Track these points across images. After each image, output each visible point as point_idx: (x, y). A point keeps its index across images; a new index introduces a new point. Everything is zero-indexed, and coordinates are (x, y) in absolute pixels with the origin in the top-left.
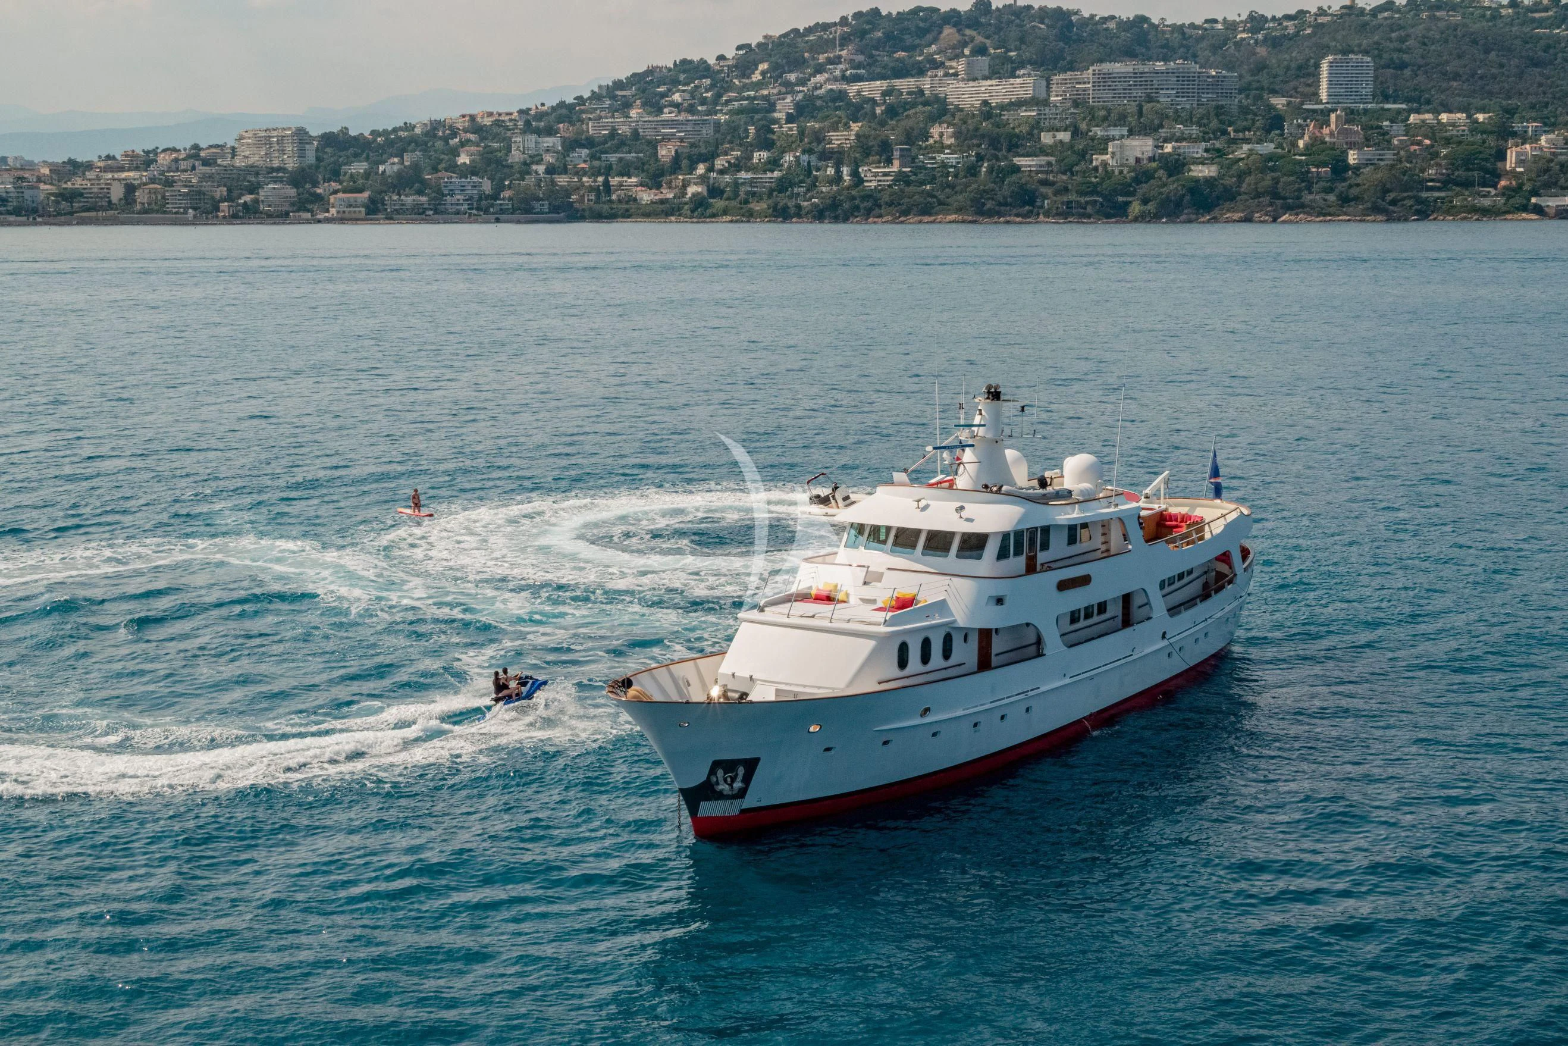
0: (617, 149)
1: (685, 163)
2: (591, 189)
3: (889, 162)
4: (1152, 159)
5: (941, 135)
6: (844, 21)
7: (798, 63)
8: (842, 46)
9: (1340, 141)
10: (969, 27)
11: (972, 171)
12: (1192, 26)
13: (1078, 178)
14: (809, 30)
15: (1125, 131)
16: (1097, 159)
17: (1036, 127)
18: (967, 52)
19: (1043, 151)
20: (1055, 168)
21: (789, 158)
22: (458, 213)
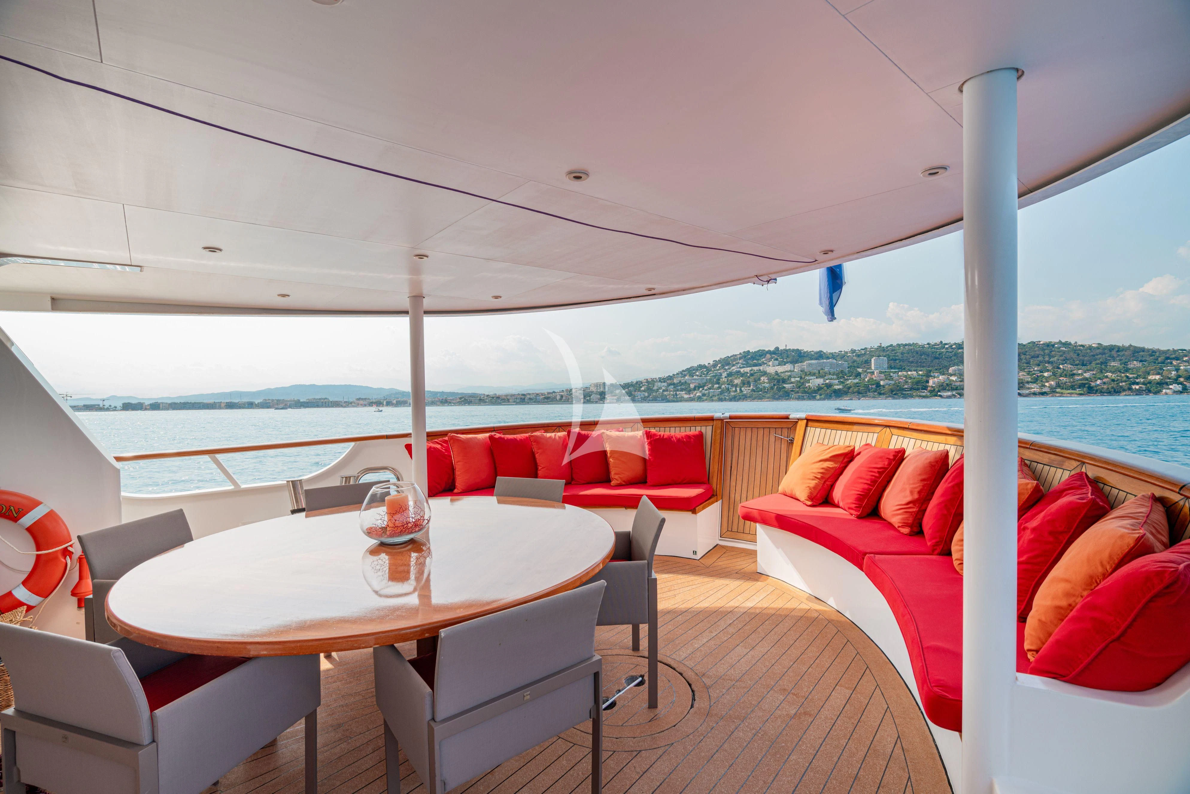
0: (681, 386)
1: (697, 388)
2: (672, 395)
3: (750, 386)
4: (822, 384)
5: (764, 379)
6: (740, 354)
7: (728, 364)
8: (740, 360)
9: (878, 379)
10: (773, 354)
11: (772, 388)
12: (835, 353)
13: (802, 390)
14: (731, 356)
15: (815, 377)
16: (807, 385)
17: (790, 376)
18: (773, 360)
19: (792, 383)
20: (795, 387)
21: (723, 386)
22: (638, 401)
